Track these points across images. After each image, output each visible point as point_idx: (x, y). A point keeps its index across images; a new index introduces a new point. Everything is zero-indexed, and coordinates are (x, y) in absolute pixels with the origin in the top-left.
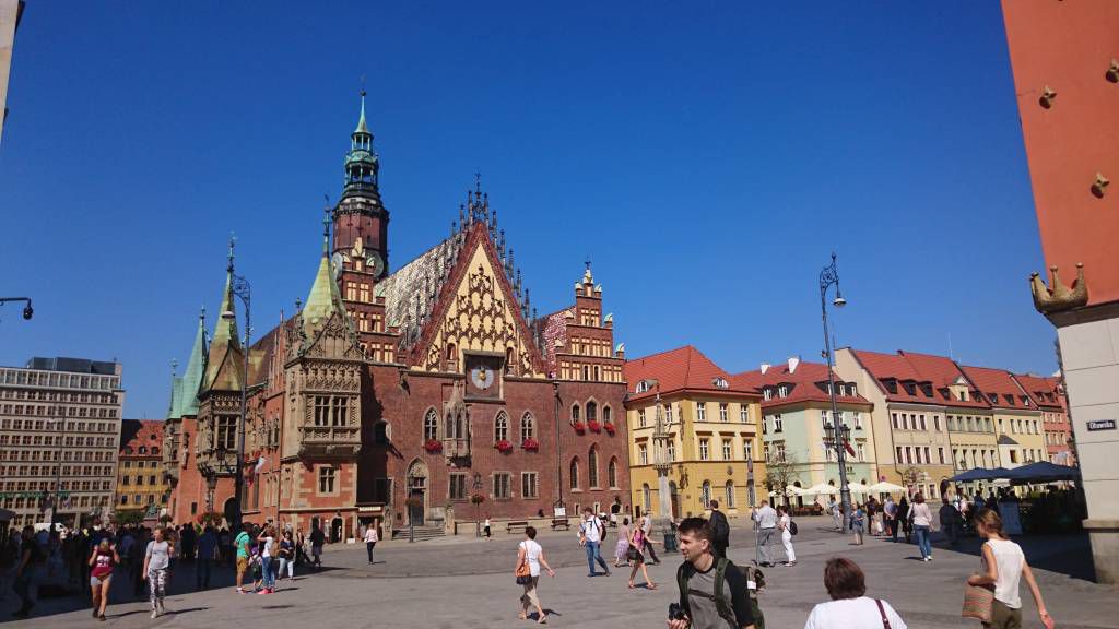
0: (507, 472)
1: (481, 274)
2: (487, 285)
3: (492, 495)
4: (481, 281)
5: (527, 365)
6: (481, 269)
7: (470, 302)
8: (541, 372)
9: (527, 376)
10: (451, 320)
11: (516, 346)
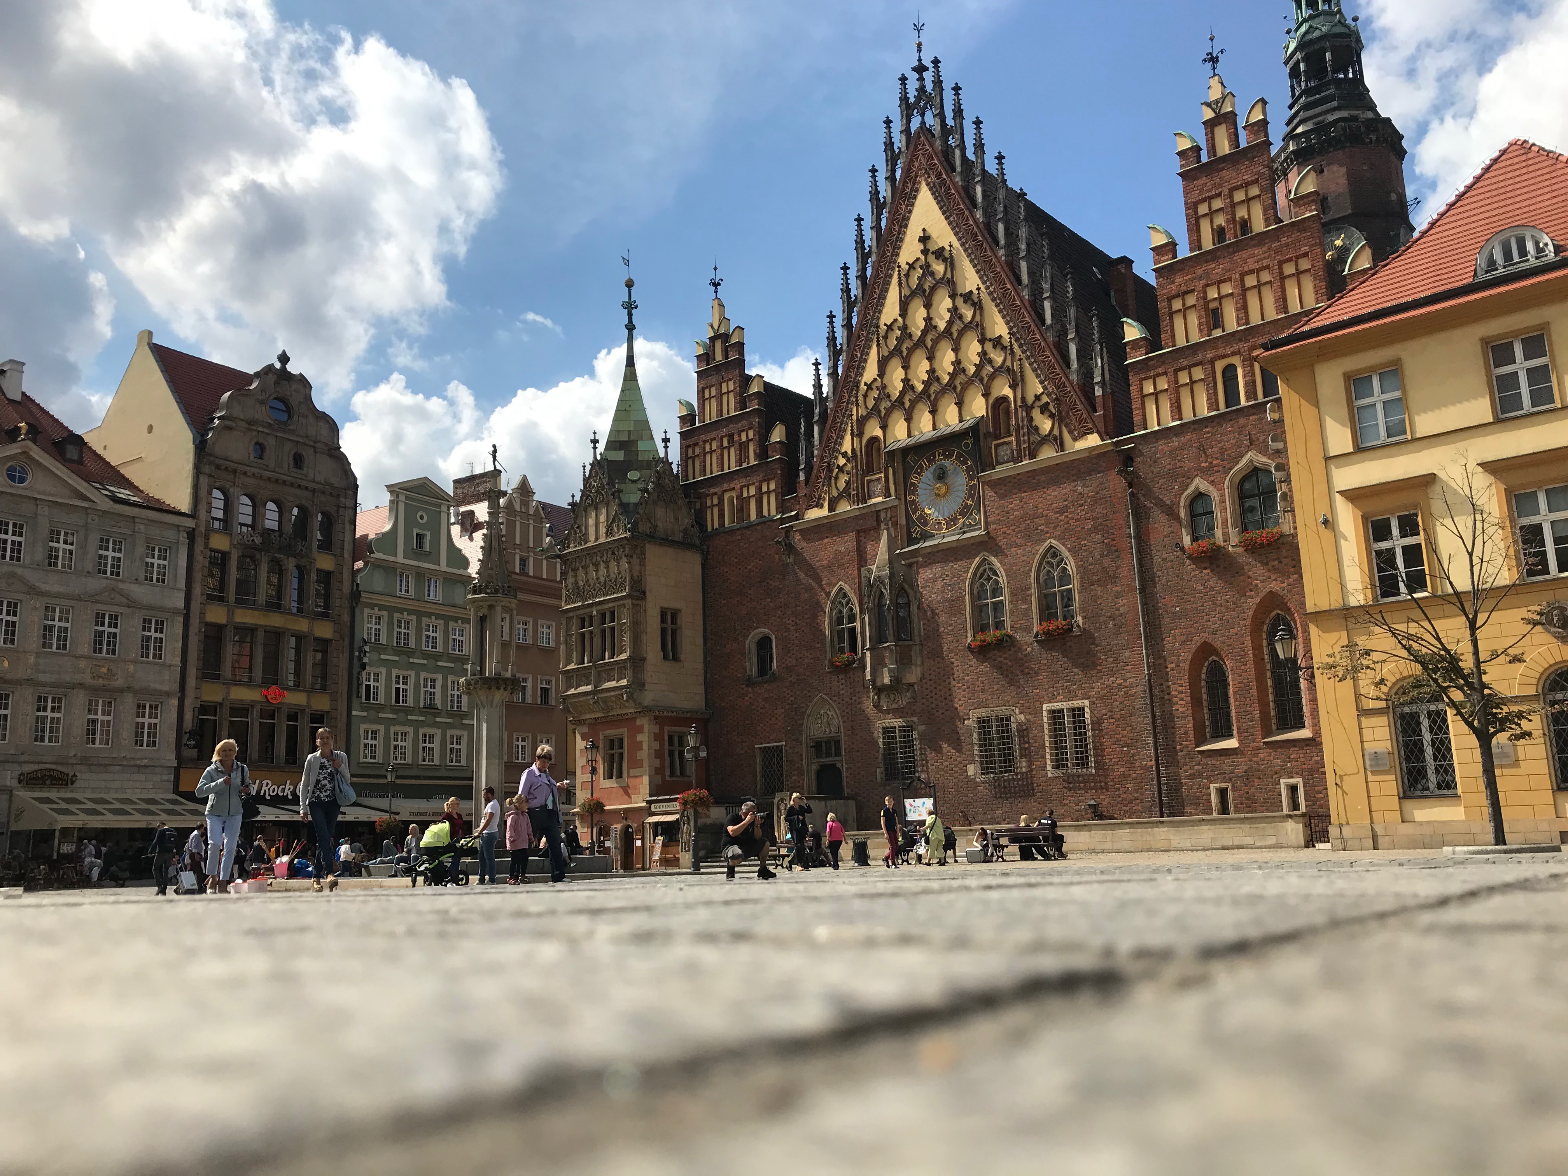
0: (1004, 711)
1: (925, 252)
2: (939, 268)
3: (971, 770)
4: (926, 267)
5: (1046, 425)
6: (925, 239)
7: (904, 328)
8: (1083, 435)
9: (1048, 453)
10: (869, 387)
11: (1013, 387)
